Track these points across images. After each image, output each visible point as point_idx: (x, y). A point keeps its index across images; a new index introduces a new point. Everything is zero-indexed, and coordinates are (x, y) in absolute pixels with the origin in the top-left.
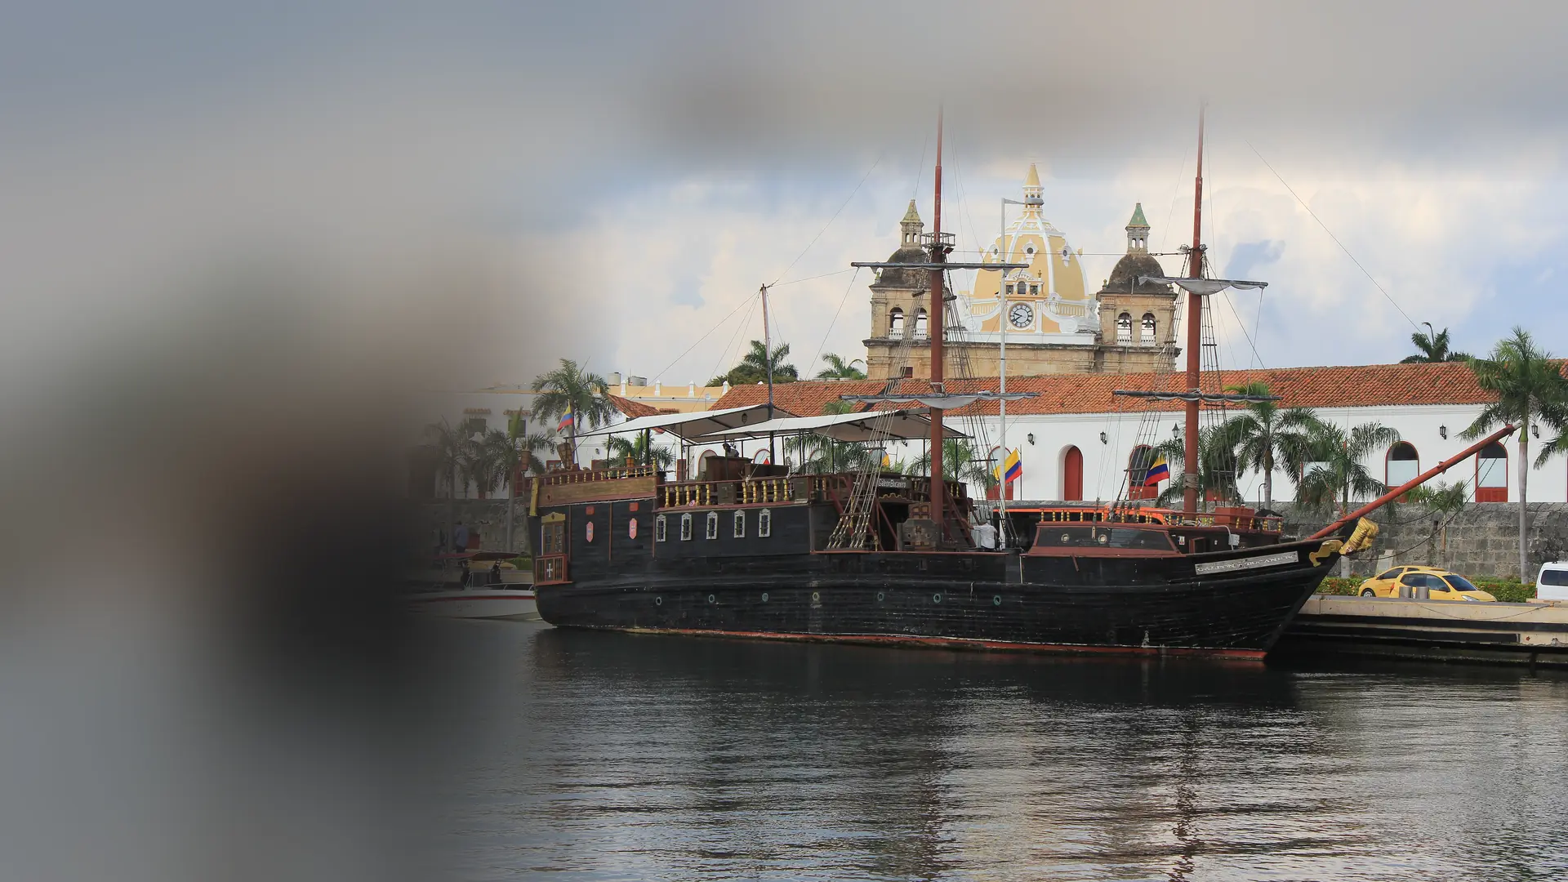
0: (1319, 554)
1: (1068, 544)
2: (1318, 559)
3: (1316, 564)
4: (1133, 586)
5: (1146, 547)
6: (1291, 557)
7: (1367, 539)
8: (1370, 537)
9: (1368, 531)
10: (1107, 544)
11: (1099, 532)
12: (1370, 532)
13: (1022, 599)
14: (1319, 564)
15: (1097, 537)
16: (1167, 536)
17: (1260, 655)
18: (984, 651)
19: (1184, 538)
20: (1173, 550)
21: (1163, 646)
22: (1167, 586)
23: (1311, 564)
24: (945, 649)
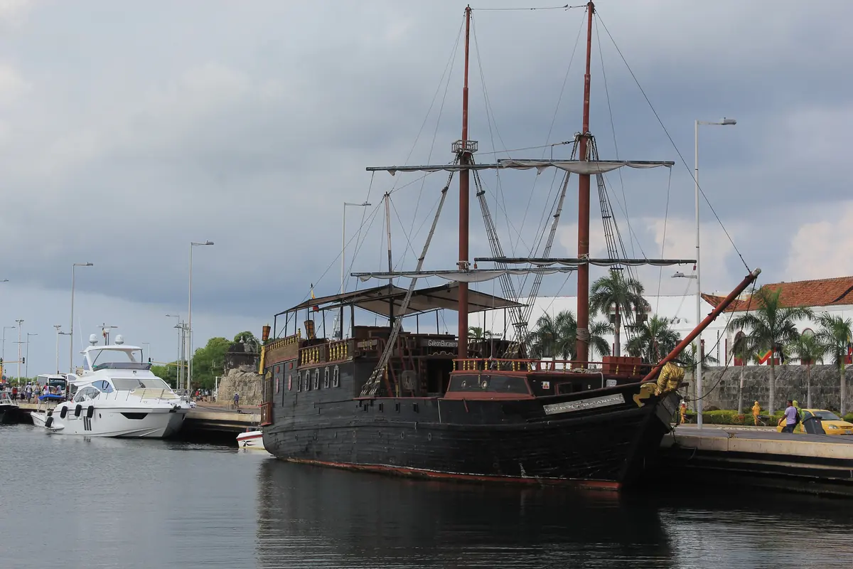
0: (641, 396)
1: (467, 389)
2: (642, 400)
3: (641, 405)
4: (504, 424)
5: (512, 390)
6: (618, 399)
7: (670, 382)
8: (672, 380)
9: (669, 374)
10: (486, 390)
11: (483, 378)
12: (671, 375)
13: (442, 436)
14: (642, 404)
15: (481, 383)
16: (526, 381)
17: (616, 486)
18: (430, 479)
19: (548, 383)
20: (528, 393)
21: (538, 477)
22: (524, 425)
23: (636, 406)
24: (409, 477)
